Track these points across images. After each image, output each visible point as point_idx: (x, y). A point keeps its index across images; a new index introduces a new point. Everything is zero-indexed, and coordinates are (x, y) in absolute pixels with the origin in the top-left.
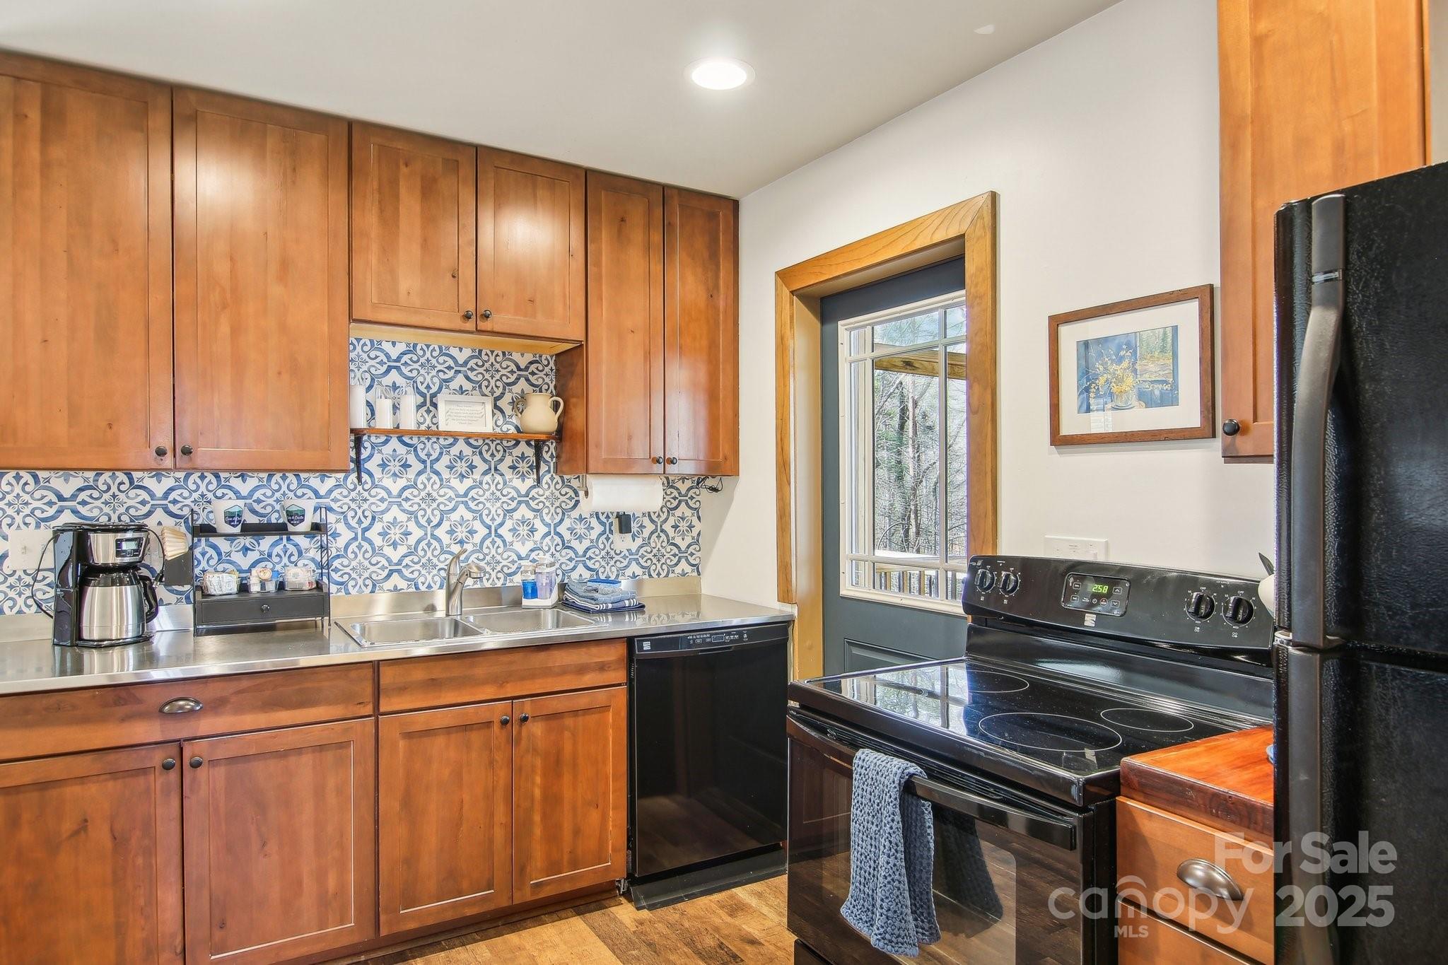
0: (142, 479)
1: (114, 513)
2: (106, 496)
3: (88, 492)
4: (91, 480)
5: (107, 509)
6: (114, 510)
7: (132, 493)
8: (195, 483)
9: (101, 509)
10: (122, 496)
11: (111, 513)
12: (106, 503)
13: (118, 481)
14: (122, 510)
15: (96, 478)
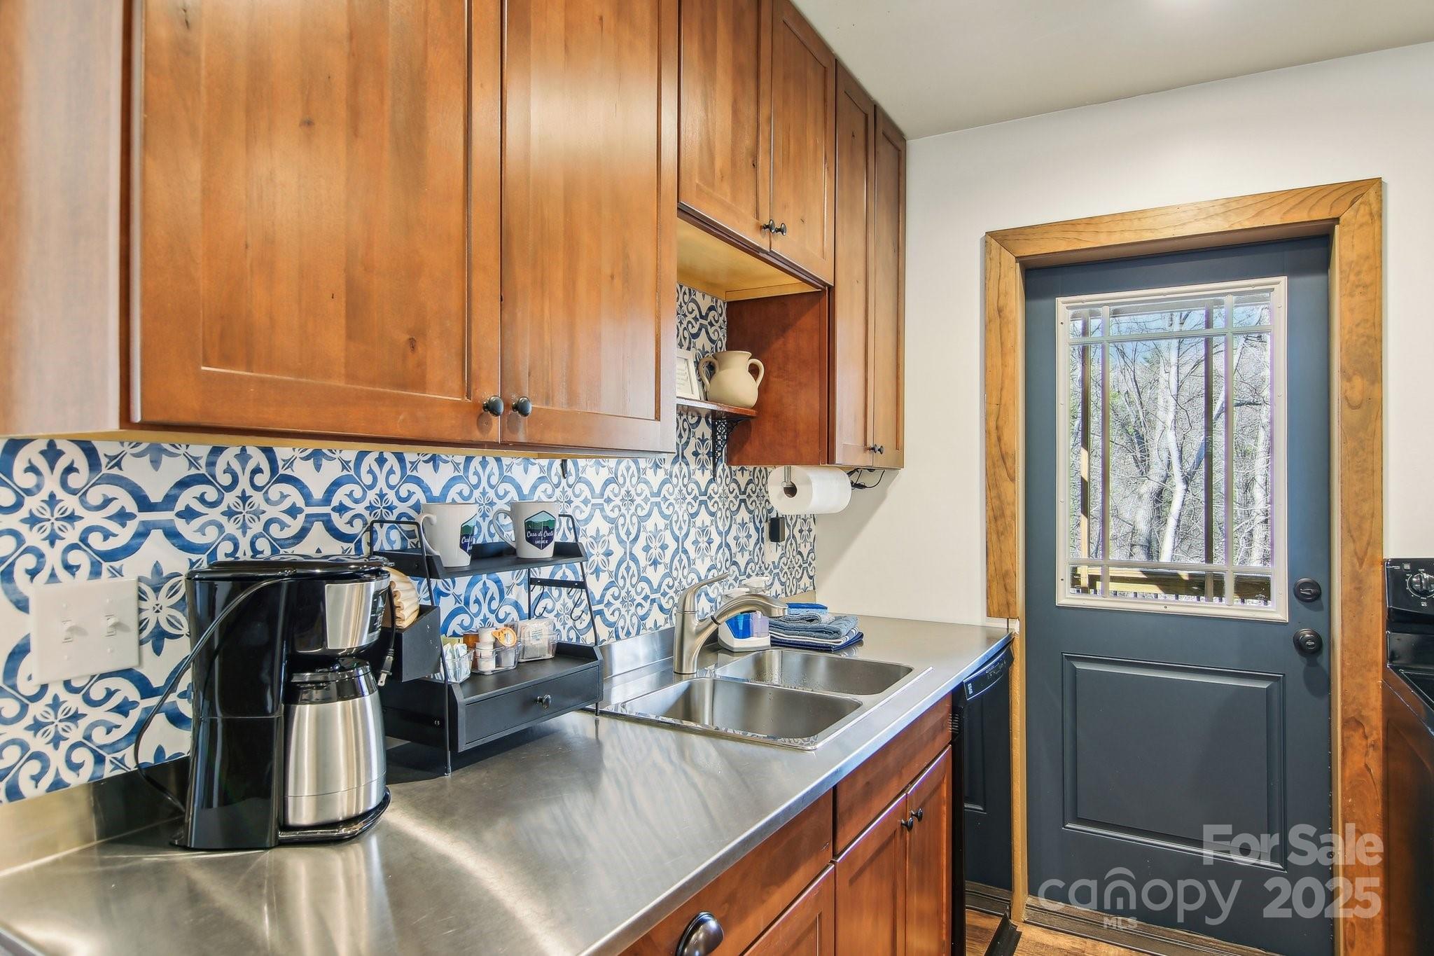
0: (289, 463)
1: (244, 533)
2: (231, 499)
3: (197, 490)
4: (203, 462)
5: (231, 528)
6: (244, 528)
7: (275, 491)
8: (371, 471)
9: (220, 527)
10: (257, 498)
11: (238, 534)
12: (230, 514)
13: (251, 465)
14: (257, 527)
15: (212, 459)
